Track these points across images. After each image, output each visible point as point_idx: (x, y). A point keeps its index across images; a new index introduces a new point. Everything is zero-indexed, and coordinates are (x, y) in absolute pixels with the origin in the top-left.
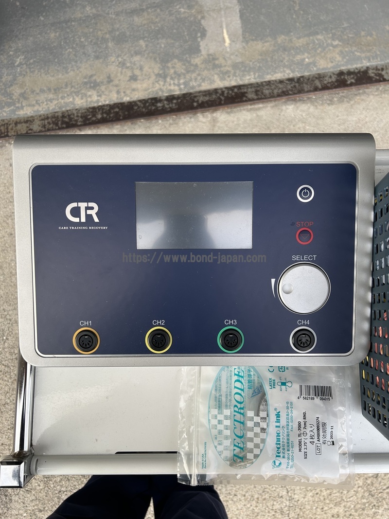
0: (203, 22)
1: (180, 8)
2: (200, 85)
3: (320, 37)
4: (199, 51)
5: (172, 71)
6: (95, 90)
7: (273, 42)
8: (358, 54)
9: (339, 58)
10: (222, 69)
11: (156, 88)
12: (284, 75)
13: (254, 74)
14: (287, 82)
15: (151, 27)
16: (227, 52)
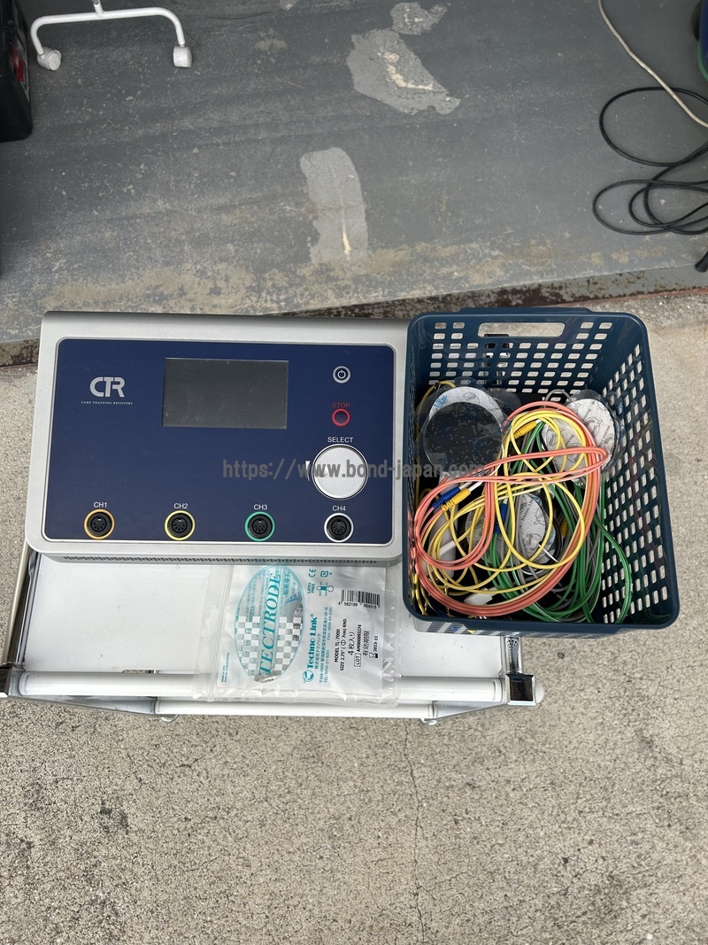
0: (315, 223)
1: (285, 205)
2: (307, 303)
3: (474, 245)
4: (310, 259)
5: (270, 284)
6: (160, 305)
7: (410, 251)
8: (527, 268)
9: (500, 272)
10: (339, 283)
11: (246, 306)
12: (424, 293)
13: (383, 290)
14: (429, 301)
15: (244, 228)
16: (347, 262)
